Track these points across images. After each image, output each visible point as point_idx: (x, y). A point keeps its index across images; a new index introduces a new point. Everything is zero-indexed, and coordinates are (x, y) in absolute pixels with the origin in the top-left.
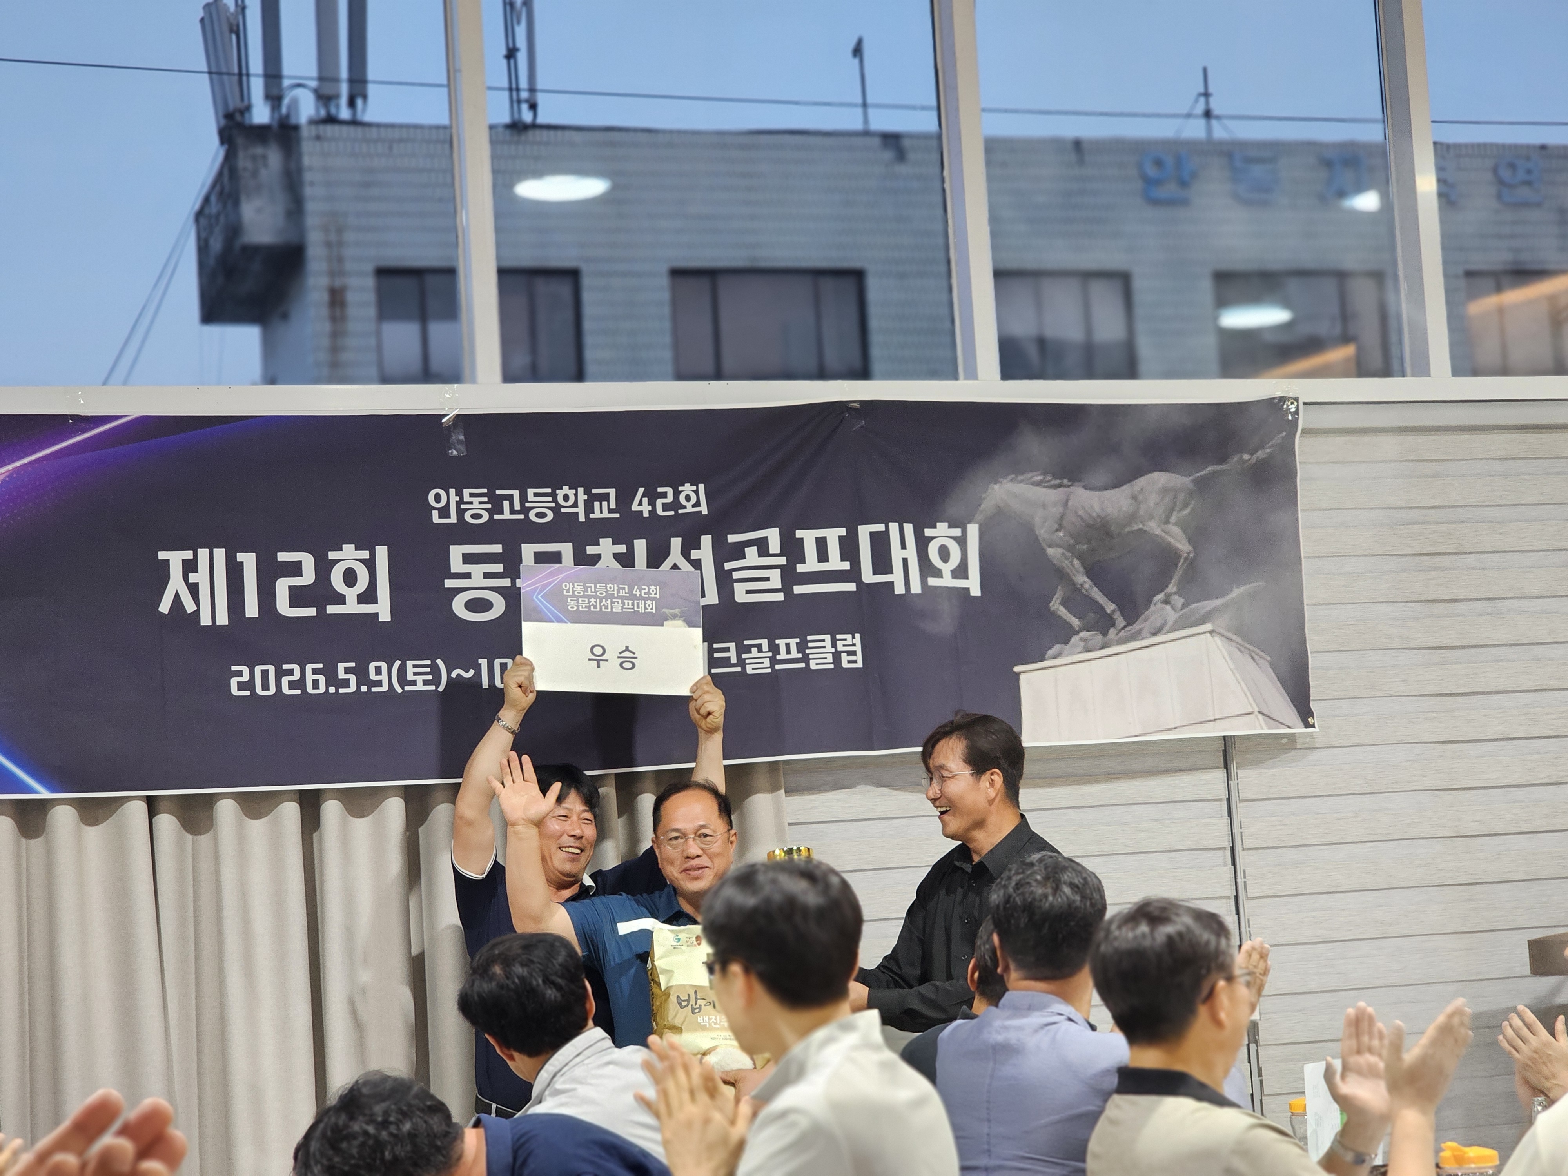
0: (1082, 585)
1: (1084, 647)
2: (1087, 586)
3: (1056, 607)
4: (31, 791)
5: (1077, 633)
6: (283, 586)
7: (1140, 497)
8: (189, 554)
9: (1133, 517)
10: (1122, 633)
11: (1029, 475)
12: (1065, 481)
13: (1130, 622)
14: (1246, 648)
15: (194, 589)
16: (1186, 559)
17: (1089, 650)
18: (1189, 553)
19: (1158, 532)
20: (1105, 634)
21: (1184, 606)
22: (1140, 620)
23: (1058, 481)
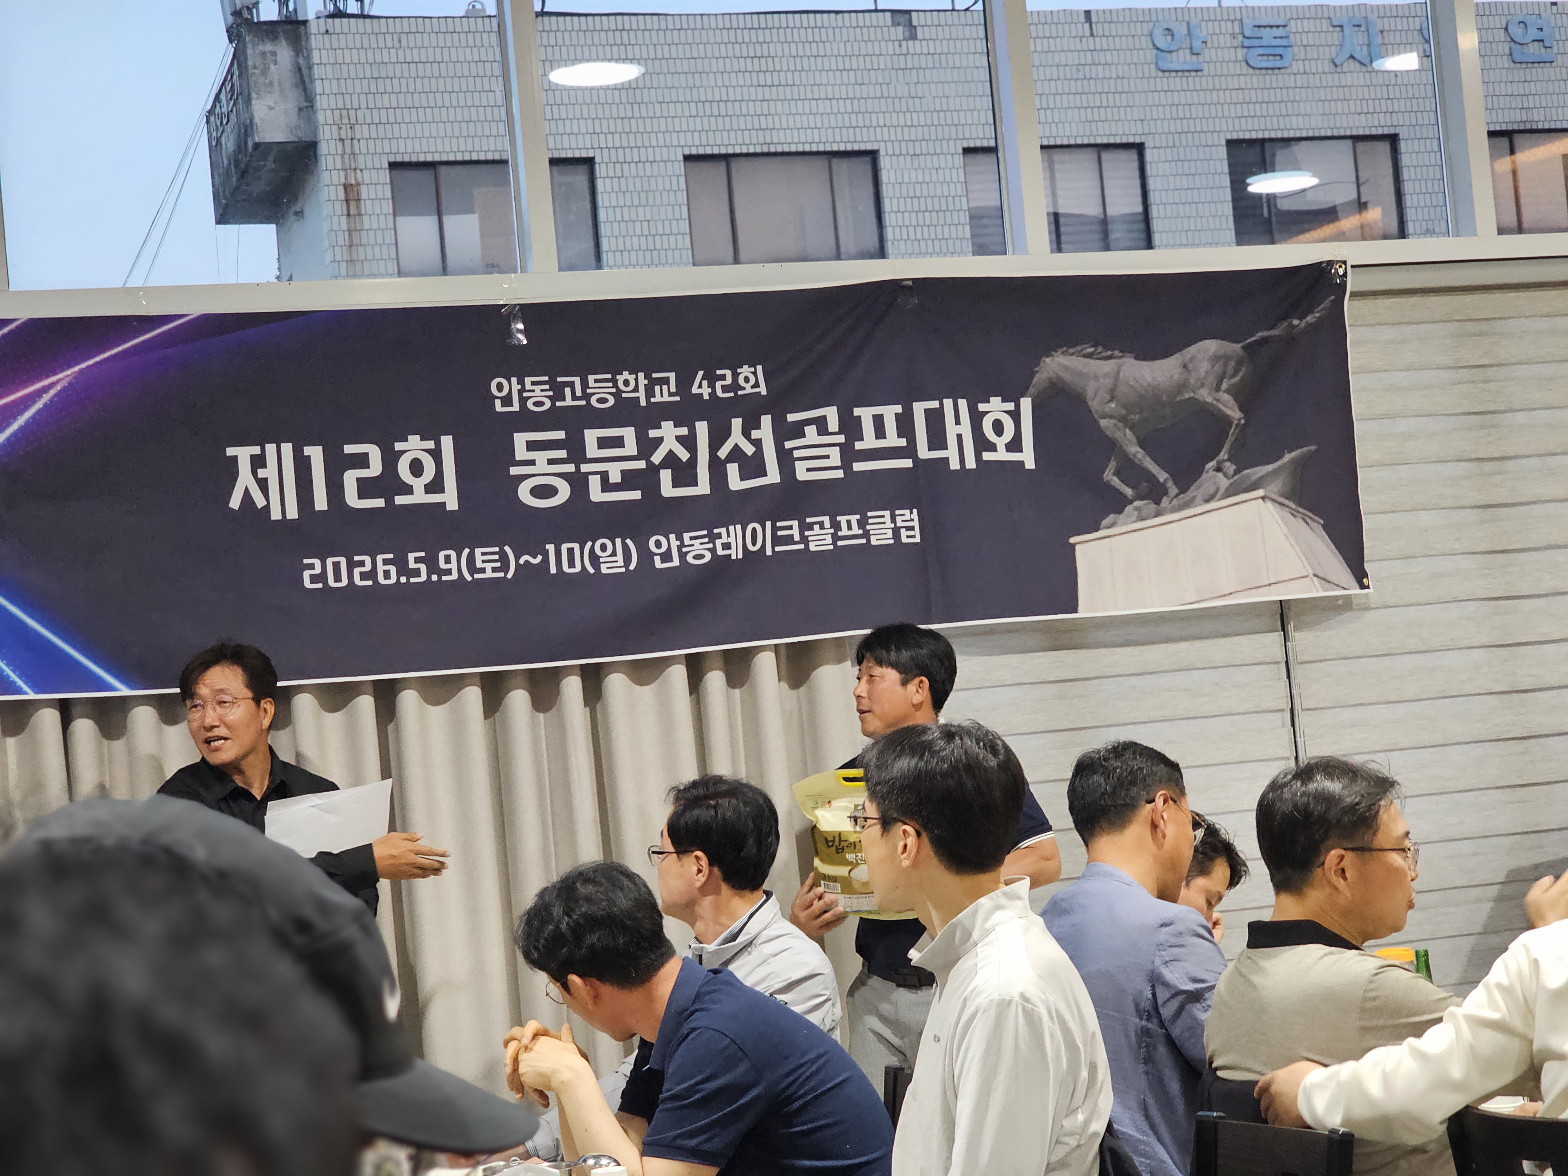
0: (1134, 455)
1: (1138, 517)
2: (1139, 456)
3: (1110, 477)
4: (112, 688)
5: (1131, 502)
6: (351, 478)
7: (1190, 367)
8: (256, 450)
9: (1183, 386)
10: (1175, 502)
11: (1079, 348)
12: (1117, 353)
13: (1183, 490)
14: (1298, 512)
15: (263, 484)
16: (1237, 425)
17: (1143, 519)
18: (1240, 420)
19: (1209, 399)
20: (1158, 502)
21: (1235, 473)
22: (1192, 488)
23: (1109, 353)
